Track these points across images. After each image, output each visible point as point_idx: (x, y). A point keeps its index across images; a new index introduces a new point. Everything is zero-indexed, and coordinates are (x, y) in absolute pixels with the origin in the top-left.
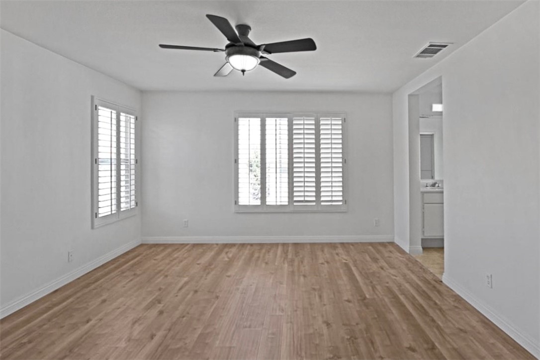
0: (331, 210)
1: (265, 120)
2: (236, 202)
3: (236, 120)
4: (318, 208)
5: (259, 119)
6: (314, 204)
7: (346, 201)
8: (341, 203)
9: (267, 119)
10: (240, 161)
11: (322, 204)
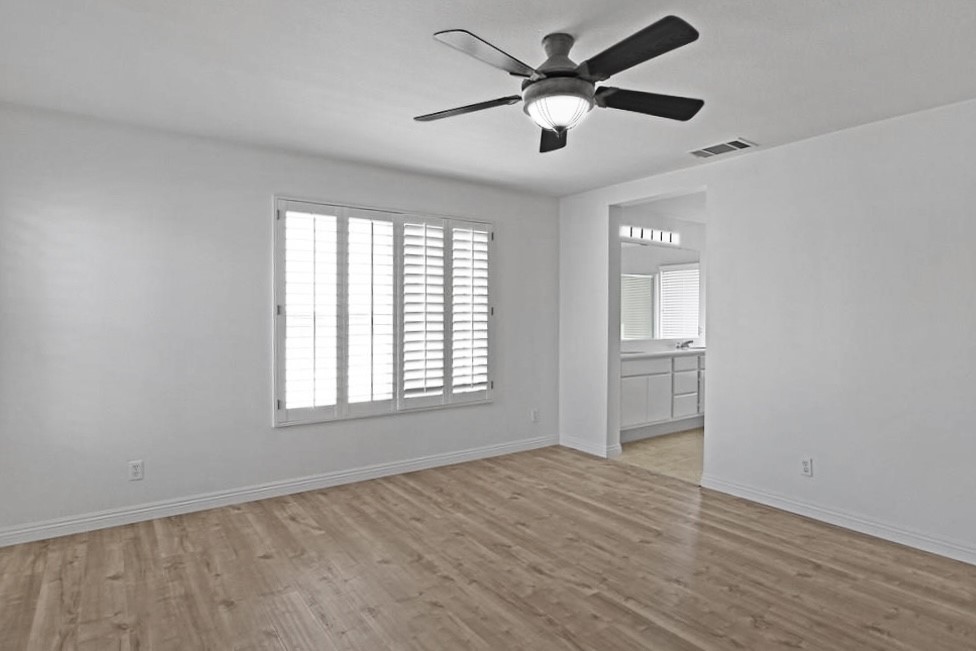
0: (469, 402)
1: (348, 223)
2: (280, 404)
3: (280, 215)
4: (448, 402)
5: (334, 219)
6: (440, 393)
7: (492, 383)
8: (484, 388)
9: (351, 220)
10: (289, 310)
11: (455, 391)
